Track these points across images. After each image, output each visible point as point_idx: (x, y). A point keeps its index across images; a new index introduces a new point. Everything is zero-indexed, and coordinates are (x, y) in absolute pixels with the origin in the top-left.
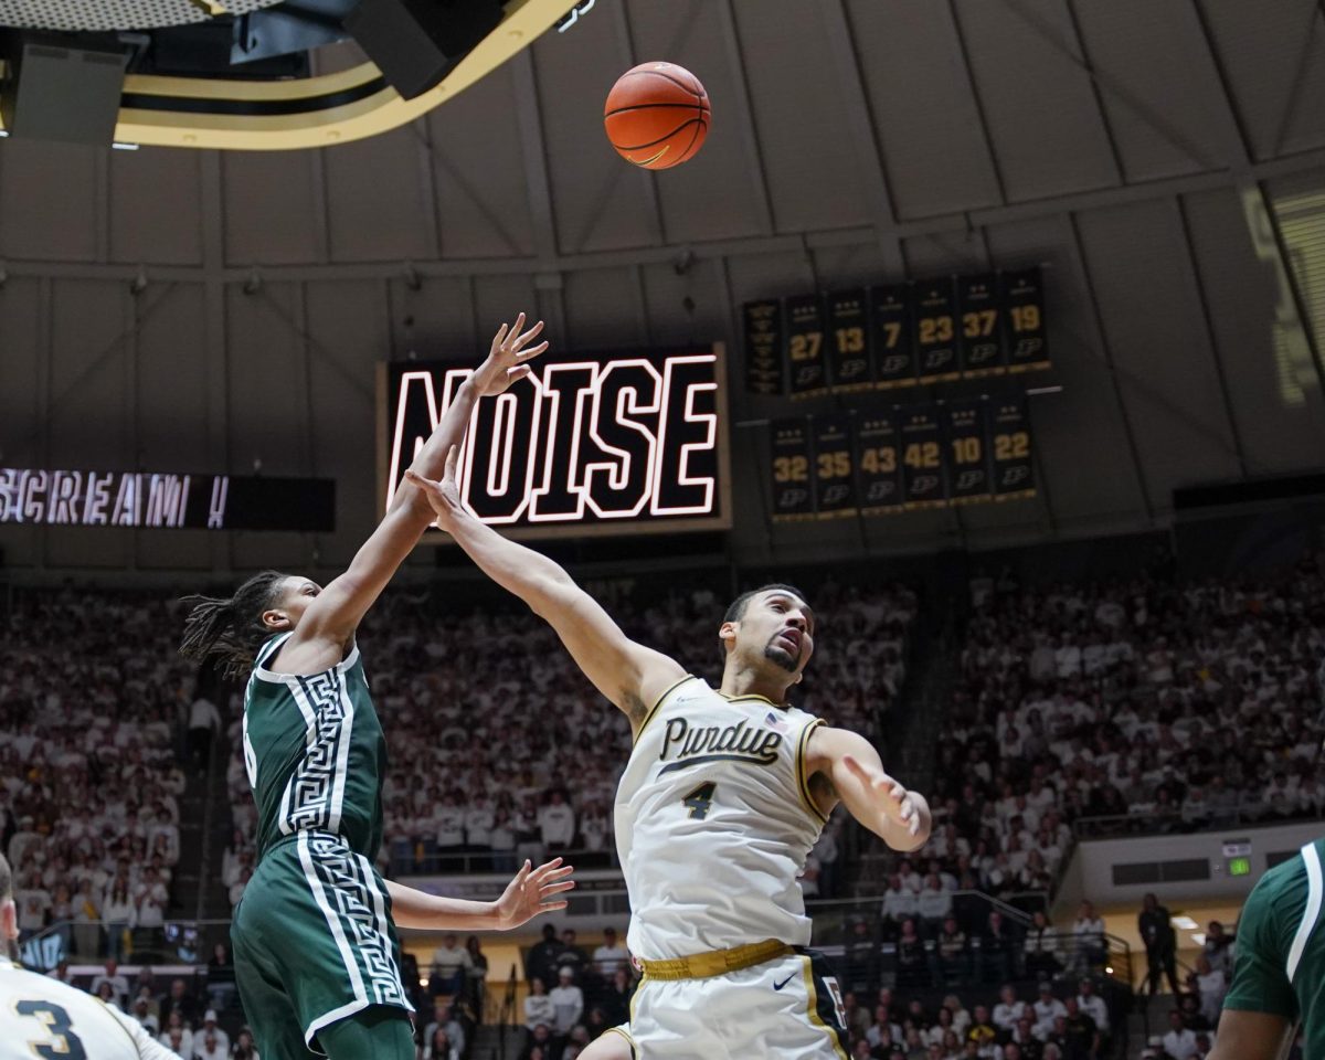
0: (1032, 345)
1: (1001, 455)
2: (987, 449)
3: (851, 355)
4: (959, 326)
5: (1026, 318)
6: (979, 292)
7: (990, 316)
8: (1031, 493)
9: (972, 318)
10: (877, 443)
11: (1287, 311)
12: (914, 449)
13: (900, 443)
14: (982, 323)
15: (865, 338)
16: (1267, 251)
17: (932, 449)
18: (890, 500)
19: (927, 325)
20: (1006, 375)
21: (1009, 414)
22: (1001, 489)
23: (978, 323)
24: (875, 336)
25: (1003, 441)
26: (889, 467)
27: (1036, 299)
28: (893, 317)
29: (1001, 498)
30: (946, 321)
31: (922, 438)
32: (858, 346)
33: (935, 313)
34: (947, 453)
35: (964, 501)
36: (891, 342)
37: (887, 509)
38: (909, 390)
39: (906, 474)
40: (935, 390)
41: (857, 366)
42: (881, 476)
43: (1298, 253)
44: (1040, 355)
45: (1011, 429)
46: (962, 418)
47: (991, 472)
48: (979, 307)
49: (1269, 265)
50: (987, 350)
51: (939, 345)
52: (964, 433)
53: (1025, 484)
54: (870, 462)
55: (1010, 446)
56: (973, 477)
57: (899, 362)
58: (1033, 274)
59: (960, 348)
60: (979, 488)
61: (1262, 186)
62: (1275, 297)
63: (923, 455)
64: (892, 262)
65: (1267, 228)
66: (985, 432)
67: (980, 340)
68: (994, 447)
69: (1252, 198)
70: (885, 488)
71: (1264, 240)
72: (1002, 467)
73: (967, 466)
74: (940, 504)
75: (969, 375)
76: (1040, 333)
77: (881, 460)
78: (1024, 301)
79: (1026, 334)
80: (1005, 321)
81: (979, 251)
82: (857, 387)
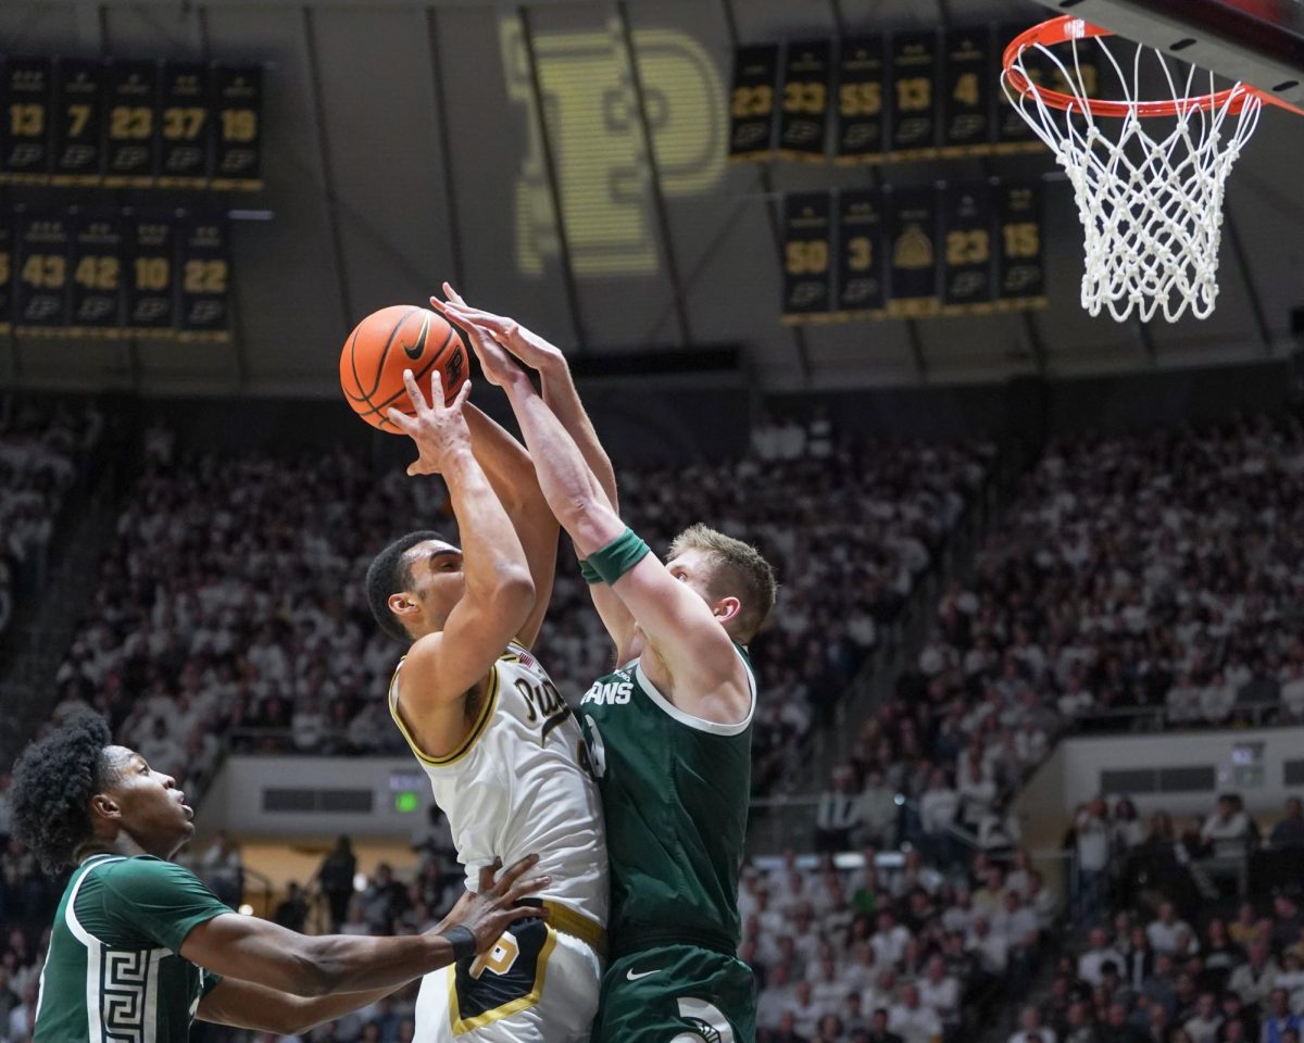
0: (242, 159)
1: (192, 284)
2: (177, 274)
3: (25, 139)
4: (159, 123)
5: (240, 125)
6: (187, 85)
7: (198, 115)
8: (222, 337)
9: (175, 115)
10: (46, 249)
11: (534, 165)
12: (88, 264)
13: (74, 254)
14: (187, 122)
15: (46, 120)
16: (520, 92)
17: (110, 266)
18: (53, 320)
19: (122, 116)
20: (207, 192)
21: (207, 236)
22: (188, 326)
23: (183, 122)
24: (58, 120)
25: (195, 269)
26: (56, 280)
27: (254, 104)
28: (81, 99)
29: (186, 337)
30: (144, 114)
31: (99, 251)
32: (35, 128)
33: (133, 102)
34: (127, 274)
35: (142, 333)
36: (76, 129)
37: (48, 333)
38: (91, 190)
39: (76, 293)
40: (122, 195)
41: (31, 154)
42: (44, 291)
43: (553, 99)
44: (251, 172)
45: (207, 255)
46: (151, 234)
47: (178, 305)
48: (185, 102)
49: (520, 109)
50: (189, 157)
51: (132, 142)
52: (152, 252)
53: (216, 324)
54: (33, 271)
55: (205, 276)
56: (156, 308)
57: (82, 155)
58: (254, 74)
59: (158, 151)
60: (162, 321)
61: (524, 14)
62: (521, 150)
63: (99, 273)
64: (88, 31)
65: (522, 65)
66: (177, 253)
67: (182, 142)
68: (183, 275)
69: (510, 27)
70: (47, 306)
71: (519, 79)
72: (191, 299)
73: (150, 293)
74: (112, 333)
75: (165, 182)
76: (254, 145)
77: (47, 271)
78: (238, 104)
79: (237, 145)
80: (214, 124)
81: (191, 35)
82: (30, 179)
